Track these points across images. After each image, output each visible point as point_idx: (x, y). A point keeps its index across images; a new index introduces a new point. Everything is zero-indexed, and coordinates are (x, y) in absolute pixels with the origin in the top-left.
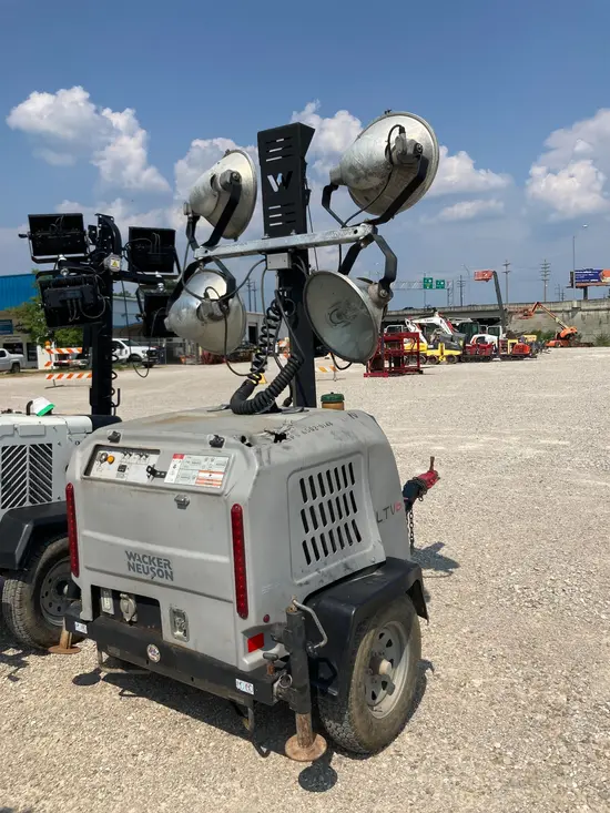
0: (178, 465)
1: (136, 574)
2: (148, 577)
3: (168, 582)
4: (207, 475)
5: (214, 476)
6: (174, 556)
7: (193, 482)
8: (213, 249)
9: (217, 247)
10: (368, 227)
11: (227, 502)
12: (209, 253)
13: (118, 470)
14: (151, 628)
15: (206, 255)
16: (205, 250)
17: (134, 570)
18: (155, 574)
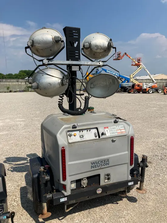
0: (108, 130)
1: (95, 169)
2: (99, 168)
3: (108, 166)
4: (120, 131)
5: (122, 131)
6: (109, 158)
7: (117, 134)
8: (51, 61)
9: (53, 61)
10: (103, 63)
11: (128, 137)
12: (50, 62)
13: (80, 137)
14: (93, 185)
15: (49, 63)
16: (48, 61)
17: (93, 168)
18: (102, 166)
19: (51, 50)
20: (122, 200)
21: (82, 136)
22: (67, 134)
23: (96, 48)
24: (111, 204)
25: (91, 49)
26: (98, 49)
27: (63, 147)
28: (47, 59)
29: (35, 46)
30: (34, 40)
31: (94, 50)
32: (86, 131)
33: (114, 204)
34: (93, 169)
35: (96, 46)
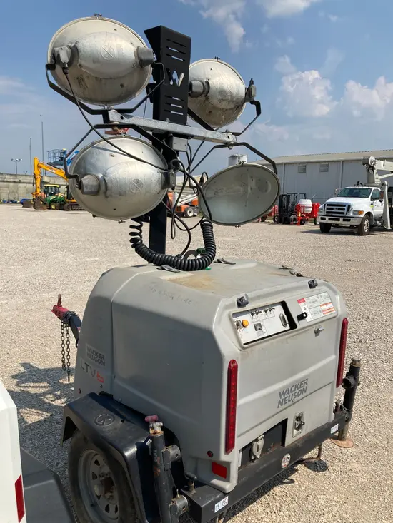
1: (284, 406)
2: (291, 402)
3: (304, 395)
4: (325, 307)
5: (328, 306)
6: (309, 375)
7: (322, 315)
8: (129, 117)
9: (132, 116)
10: (234, 136)
11: (339, 319)
12: (126, 121)
13: (256, 330)
14: (270, 448)
15: (123, 121)
16: (120, 115)
17: (282, 405)
18: (295, 396)
19: (122, 86)
20: (297, 470)
21: (258, 327)
22: (232, 322)
23: (219, 97)
24: (279, 487)
25: (207, 99)
26: (223, 100)
27: (233, 361)
28: (119, 111)
29: (80, 65)
30: (80, 46)
31: (215, 101)
32: (263, 311)
33: (286, 483)
34: (281, 408)
35: (222, 92)
